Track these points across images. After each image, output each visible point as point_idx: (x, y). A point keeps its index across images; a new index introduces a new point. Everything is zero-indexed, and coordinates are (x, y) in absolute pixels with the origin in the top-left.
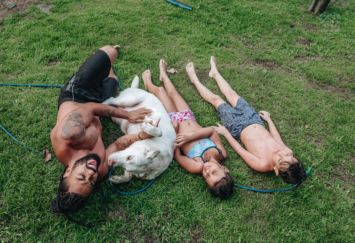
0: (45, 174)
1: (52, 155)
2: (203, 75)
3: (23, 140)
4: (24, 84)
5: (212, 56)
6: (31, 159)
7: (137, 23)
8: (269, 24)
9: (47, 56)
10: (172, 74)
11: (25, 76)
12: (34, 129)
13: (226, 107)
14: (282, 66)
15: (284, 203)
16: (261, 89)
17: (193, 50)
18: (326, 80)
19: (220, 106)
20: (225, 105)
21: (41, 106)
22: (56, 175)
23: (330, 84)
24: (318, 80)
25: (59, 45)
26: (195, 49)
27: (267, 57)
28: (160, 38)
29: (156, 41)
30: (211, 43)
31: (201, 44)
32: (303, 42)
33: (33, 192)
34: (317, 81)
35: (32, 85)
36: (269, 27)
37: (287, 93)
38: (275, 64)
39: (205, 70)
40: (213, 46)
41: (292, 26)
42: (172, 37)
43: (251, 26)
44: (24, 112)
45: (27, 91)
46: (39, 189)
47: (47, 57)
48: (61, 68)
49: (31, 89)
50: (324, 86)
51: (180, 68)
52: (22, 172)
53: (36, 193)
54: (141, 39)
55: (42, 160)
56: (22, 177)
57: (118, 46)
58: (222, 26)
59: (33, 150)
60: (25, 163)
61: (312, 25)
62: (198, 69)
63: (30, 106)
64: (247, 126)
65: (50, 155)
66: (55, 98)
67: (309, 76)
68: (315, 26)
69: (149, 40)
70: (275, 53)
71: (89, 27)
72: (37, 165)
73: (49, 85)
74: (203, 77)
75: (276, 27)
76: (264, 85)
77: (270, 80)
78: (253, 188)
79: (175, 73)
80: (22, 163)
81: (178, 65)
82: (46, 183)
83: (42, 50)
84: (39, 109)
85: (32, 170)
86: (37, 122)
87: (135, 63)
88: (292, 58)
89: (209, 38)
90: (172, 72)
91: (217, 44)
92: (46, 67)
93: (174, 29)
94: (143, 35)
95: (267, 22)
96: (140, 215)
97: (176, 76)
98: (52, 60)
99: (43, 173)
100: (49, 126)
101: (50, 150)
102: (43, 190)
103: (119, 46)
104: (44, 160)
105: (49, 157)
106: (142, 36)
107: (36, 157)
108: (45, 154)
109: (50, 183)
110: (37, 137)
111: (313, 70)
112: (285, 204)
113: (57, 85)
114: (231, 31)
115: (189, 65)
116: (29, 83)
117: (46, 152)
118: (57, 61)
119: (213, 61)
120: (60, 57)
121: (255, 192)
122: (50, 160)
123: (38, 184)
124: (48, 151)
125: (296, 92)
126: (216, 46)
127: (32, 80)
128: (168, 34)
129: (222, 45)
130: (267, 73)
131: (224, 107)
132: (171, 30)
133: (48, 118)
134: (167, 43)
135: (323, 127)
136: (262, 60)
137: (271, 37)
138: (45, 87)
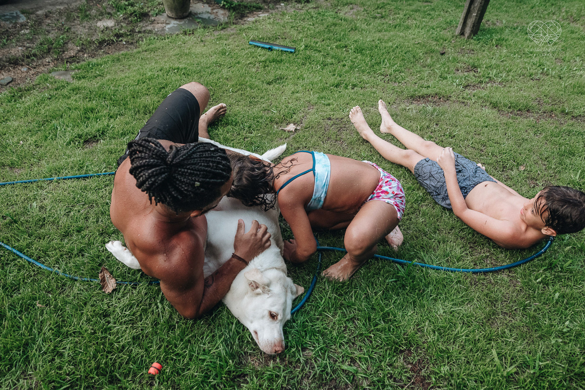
0: (109, 315)
1: (116, 280)
3: (56, 266)
4: (44, 177)
6: (77, 294)
7: (217, 76)
8: (410, 55)
9: (78, 135)
11: (45, 166)
12: (74, 243)
13: (429, 164)
14: (451, 99)
15: (538, 281)
16: (435, 131)
17: (314, 98)
18: (521, 106)
19: (418, 164)
20: (427, 161)
21: (81, 206)
22: (132, 313)
23: (528, 111)
24: (510, 108)
25: (97, 119)
26: (317, 95)
27: (425, 91)
28: (259, 89)
29: (254, 95)
30: (337, 85)
31: (324, 89)
32: (465, 70)
33: (92, 350)
34: (509, 110)
35: (60, 177)
36: (412, 59)
37: (474, 130)
38: (440, 99)
39: (342, 119)
40: (341, 89)
41: (443, 54)
42: (277, 86)
43: (386, 60)
44: (51, 219)
45: (52, 187)
46: (103, 344)
47: (80, 136)
48: (106, 148)
49: (59, 183)
50: (521, 115)
51: (302, 123)
52: (63, 321)
53: (97, 351)
54: (228, 95)
55: (100, 291)
56: (65, 329)
58: (344, 66)
59: (78, 278)
60: (66, 303)
61: (468, 50)
62: (330, 119)
63: (61, 209)
64: (473, 187)
65: (113, 280)
66: (106, 190)
67: (495, 106)
68: (473, 50)
69: (242, 94)
70: (434, 85)
71: (142, 89)
72: (91, 302)
73: (91, 173)
74: (342, 128)
75: (421, 58)
76: (437, 124)
77: (443, 117)
79: (296, 130)
80: (62, 305)
81: (298, 119)
82: (115, 330)
83: (69, 129)
84: (79, 211)
85: (83, 313)
86: (79, 231)
87: (229, 127)
88: (461, 87)
89: (333, 80)
90: (291, 130)
91: (347, 86)
92: (78, 151)
93: (276, 77)
94: (231, 89)
95: (405, 53)
97: (300, 133)
98: (89, 140)
99: (106, 315)
100: (102, 234)
101: (111, 273)
102: (111, 344)
104: (104, 292)
105: (111, 284)
106: (230, 91)
107: (86, 290)
108: (103, 280)
109: (123, 329)
110: (83, 255)
111: (497, 96)
112: (540, 283)
113: (106, 171)
114: (360, 69)
116: (53, 175)
117: (104, 277)
118: (97, 141)
119: (382, 107)
120: (102, 133)
121: (485, 273)
122: (114, 290)
123: (99, 334)
124: (107, 275)
125: (486, 127)
126: (346, 88)
127: (58, 171)
128: (269, 83)
129: (354, 86)
130: (435, 110)
131: (426, 164)
132: (272, 78)
133: (97, 222)
134: (270, 95)
135: (544, 165)
136: (419, 96)
137: (419, 69)
138: (85, 178)
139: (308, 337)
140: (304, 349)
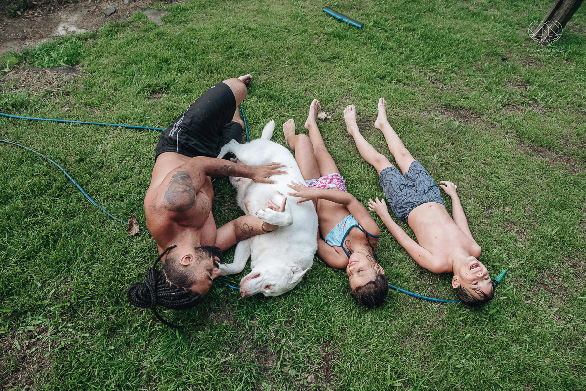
0: (129, 253)
1: (140, 227)
2: (366, 124)
3: (103, 204)
4: (112, 123)
5: (381, 98)
6: (111, 230)
7: (280, 44)
8: (471, 54)
9: (149, 85)
10: (322, 119)
11: (116, 112)
12: (119, 188)
13: (392, 173)
14: (482, 117)
15: (460, 318)
16: (447, 150)
17: (356, 87)
18: (545, 142)
19: (384, 170)
20: (392, 170)
21: (132, 157)
22: (143, 256)
23: (549, 149)
24: (533, 141)
25: (168, 70)
26: (359, 85)
27: (462, 102)
28: (311, 66)
29: (305, 71)
30: (383, 77)
31: (368, 79)
32: (518, 84)
33: (109, 277)
34: (531, 143)
35: (123, 125)
36: (471, 59)
37: (484, 158)
38: (472, 114)
39: (369, 117)
40: (385, 82)
41: (504, 59)
42: (329, 66)
43: (445, 55)
44: (108, 164)
45: (116, 133)
46: (118, 275)
47: (150, 86)
48: (166, 103)
49: (121, 131)
50: (541, 151)
51: (334, 112)
52: (98, 248)
53: (113, 279)
54: (283, 66)
55: (127, 233)
56: (97, 256)
57: (249, 76)
58: (402, 53)
59: (114, 218)
60: (102, 236)
61: (534, 59)
62: (359, 115)
63: (118, 155)
64: (420, 204)
65: (138, 226)
66: (153, 146)
67: (520, 135)
68: (539, 60)
69: (295, 68)
70: (474, 97)
71: (213, 45)
72: (119, 240)
73: (147, 127)
74: (365, 126)
75: (481, 59)
76: (453, 143)
77: (462, 137)
78: (418, 293)
79: (326, 118)
80: (99, 236)
81: (332, 108)
82: (128, 266)
83: (144, 76)
84: (129, 161)
85: (111, 246)
86: (124, 179)
87: (272, 102)
88: (499, 106)
89: (381, 70)
90: (322, 118)
91: (392, 80)
92: (146, 102)
93: (332, 55)
94: (287, 61)
95: (468, 51)
96: (253, 320)
97: (328, 123)
98: (155, 91)
99: (126, 252)
100: (140, 185)
101: (137, 220)
102: (124, 276)
103: (251, 76)
104: (130, 234)
105: (136, 229)
106: (286, 63)
107: (118, 229)
108: (131, 225)
109: (134, 266)
110: (122, 200)
111: (528, 126)
112: (461, 321)
113: (159, 127)
114: (415, 61)
115: (348, 108)
116: (119, 123)
117: (132, 222)
118: (163, 93)
119: (381, 105)
120: (168, 87)
121: (420, 299)
122: (137, 235)
123: (117, 266)
124: (135, 221)
125: (498, 157)
126: (390, 82)
127: (124, 119)
128: (324, 61)
129: (399, 81)
130: (459, 126)
131: (389, 173)
132: (328, 56)
133: (140, 173)
134: (319, 75)
135: (531, 211)
136: (453, 107)
137: (471, 73)
138: (141, 130)
139: (258, 310)
140: (252, 318)
